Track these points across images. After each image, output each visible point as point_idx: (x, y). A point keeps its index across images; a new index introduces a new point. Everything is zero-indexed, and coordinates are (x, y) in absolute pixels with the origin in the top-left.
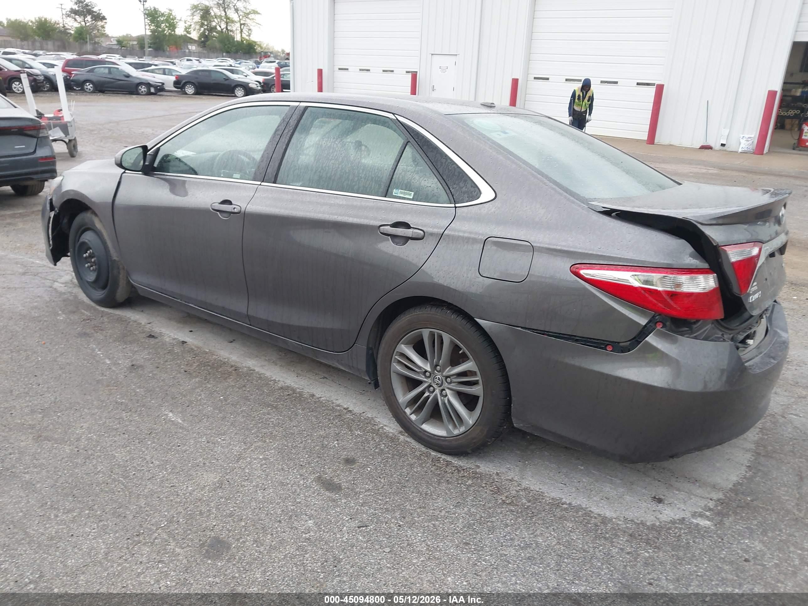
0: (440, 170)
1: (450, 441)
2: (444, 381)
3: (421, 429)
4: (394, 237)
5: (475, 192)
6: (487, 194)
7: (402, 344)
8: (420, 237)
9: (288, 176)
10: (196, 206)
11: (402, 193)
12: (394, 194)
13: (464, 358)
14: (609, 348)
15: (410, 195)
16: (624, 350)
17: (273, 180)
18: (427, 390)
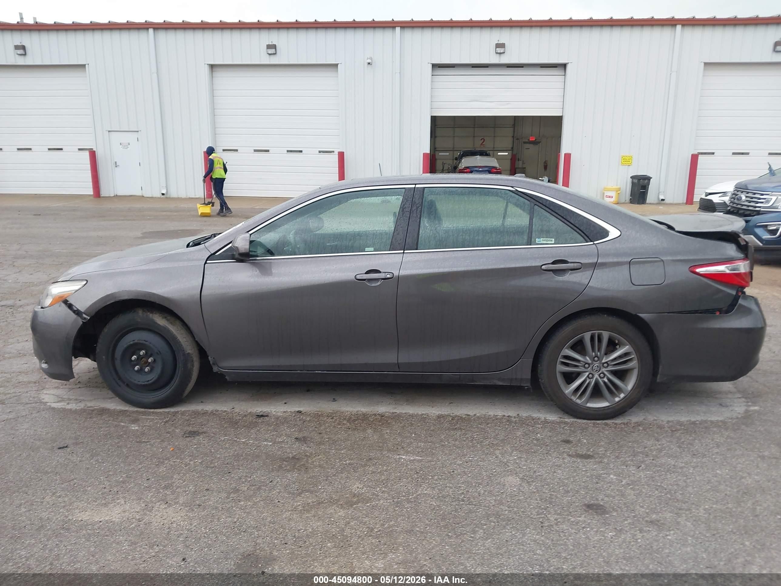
0: (571, 221)
1: (613, 407)
2: (602, 367)
3: (588, 407)
4: (555, 271)
5: (604, 233)
6: (614, 233)
7: (566, 348)
8: (579, 267)
9: (429, 242)
10: (336, 280)
11: (544, 240)
12: (537, 242)
13: (621, 344)
14: (718, 313)
15: (552, 241)
16: (728, 311)
17: (416, 247)
18: (588, 378)
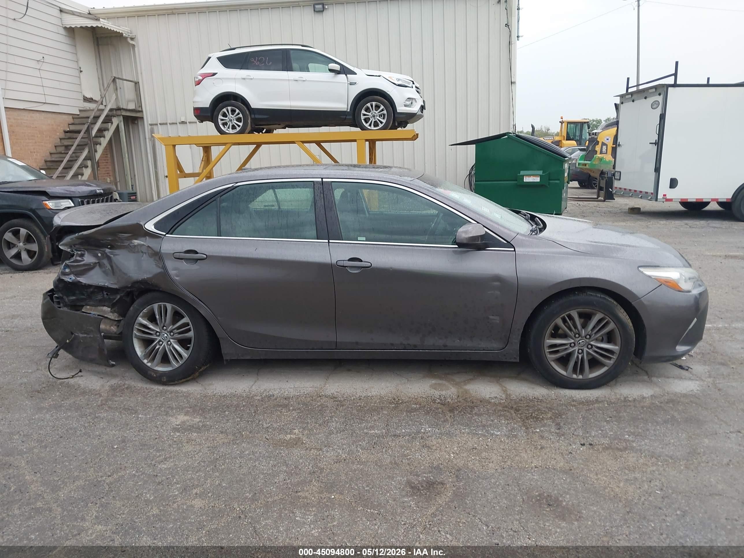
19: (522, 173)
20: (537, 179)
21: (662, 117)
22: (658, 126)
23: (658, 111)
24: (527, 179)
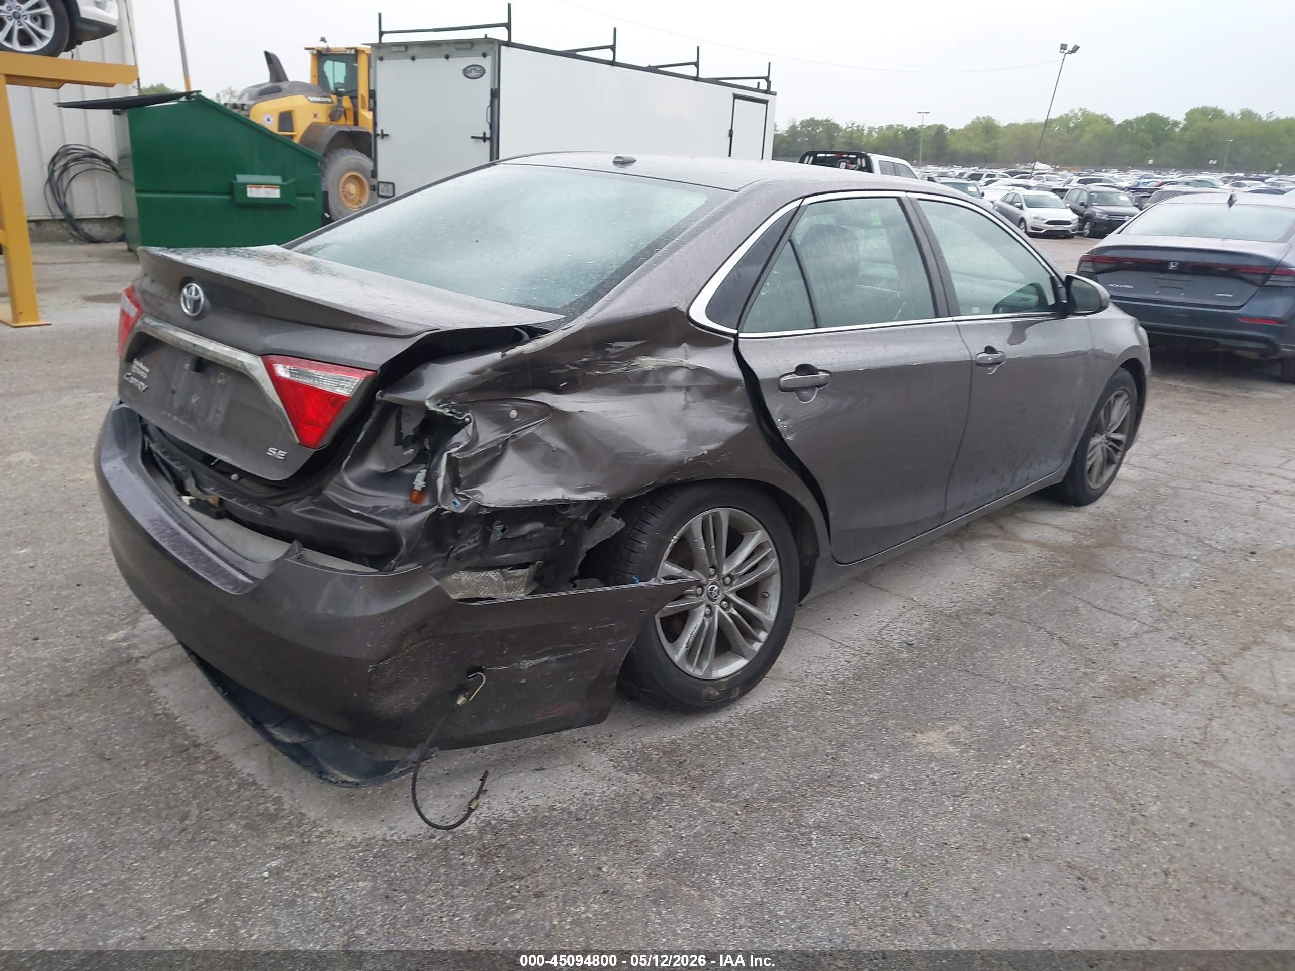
19: (241, 178)
20: (275, 193)
21: (495, 94)
22: (489, 108)
23: (484, 85)
24: (254, 193)
